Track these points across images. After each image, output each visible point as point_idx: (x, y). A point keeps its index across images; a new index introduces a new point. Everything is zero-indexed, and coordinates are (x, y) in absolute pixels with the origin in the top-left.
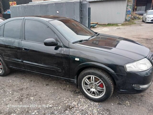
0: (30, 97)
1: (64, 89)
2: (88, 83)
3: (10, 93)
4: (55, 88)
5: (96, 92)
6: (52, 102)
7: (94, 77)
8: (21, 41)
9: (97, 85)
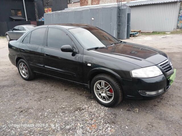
0: (48, 98)
1: (81, 95)
2: (99, 87)
3: (32, 94)
4: (72, 93)
5: (106, 97)
6: (66, 104)
7: (104, 82)
8: (43, 47)
9: (107, 89)
